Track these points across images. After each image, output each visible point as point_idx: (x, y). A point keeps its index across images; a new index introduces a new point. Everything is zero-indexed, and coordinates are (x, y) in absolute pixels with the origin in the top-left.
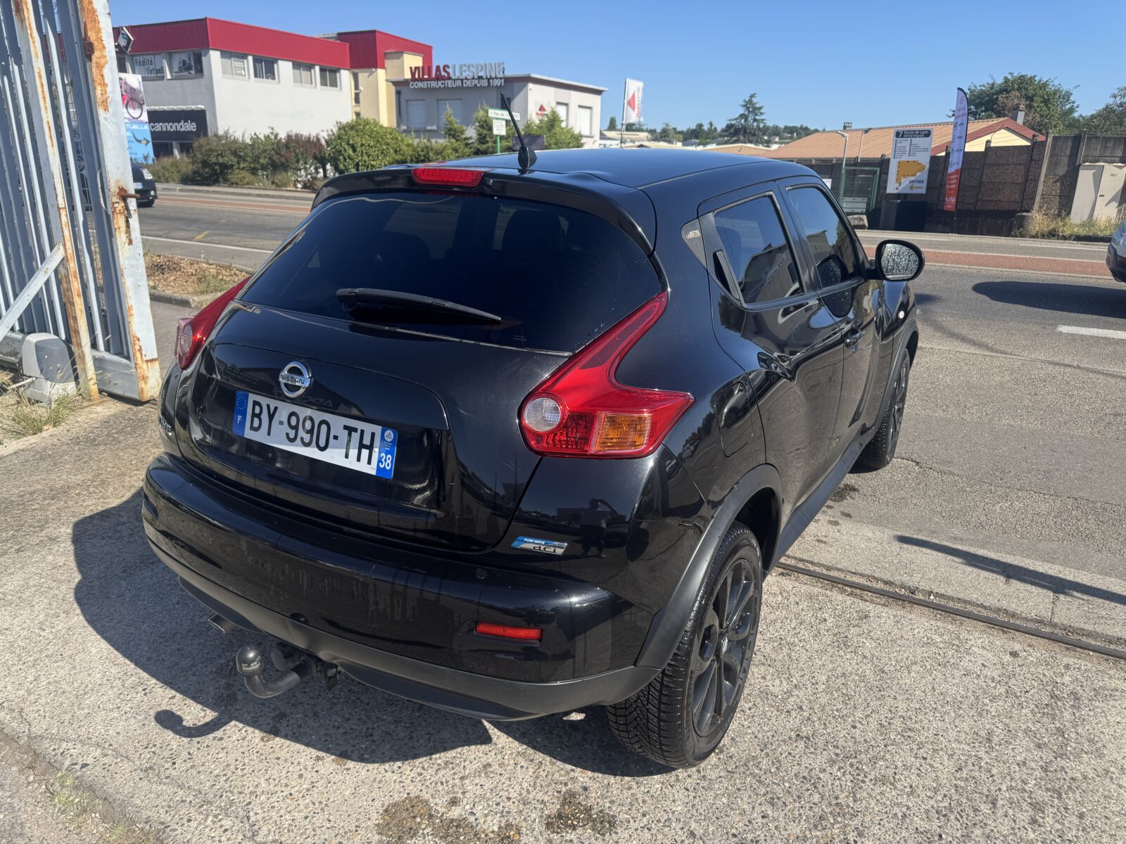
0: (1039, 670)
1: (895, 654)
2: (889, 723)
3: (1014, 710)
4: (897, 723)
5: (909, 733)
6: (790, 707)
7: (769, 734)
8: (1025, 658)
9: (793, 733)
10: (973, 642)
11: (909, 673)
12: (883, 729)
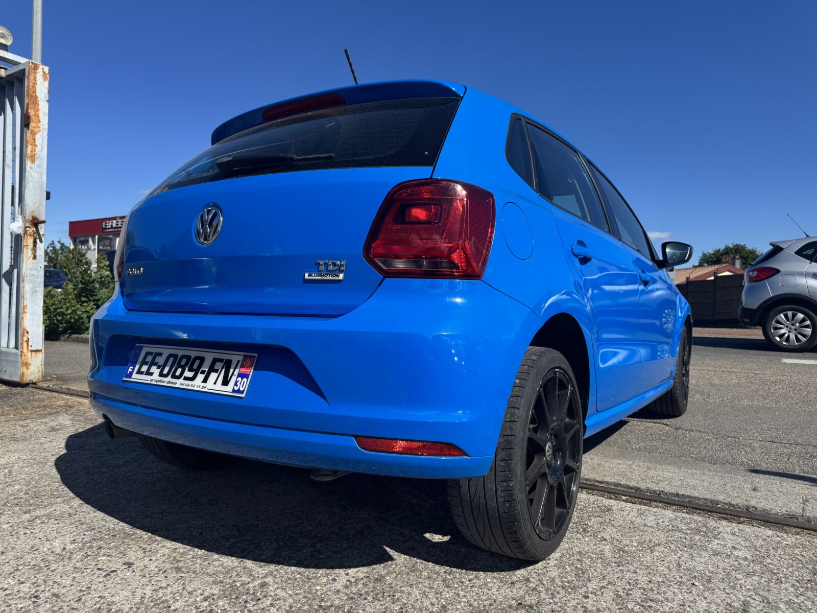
0: (796, 551)
1: (637, 538)
2: (627, 594)
3: (772, 584)
4: (637, 594)
5: (650, 603)
6: (515, 578)
7: (487, 602)
8: (779, 542)
9: (514, 602)
10: (721, 529)
11: (652, 552)
12: (619, 600)
